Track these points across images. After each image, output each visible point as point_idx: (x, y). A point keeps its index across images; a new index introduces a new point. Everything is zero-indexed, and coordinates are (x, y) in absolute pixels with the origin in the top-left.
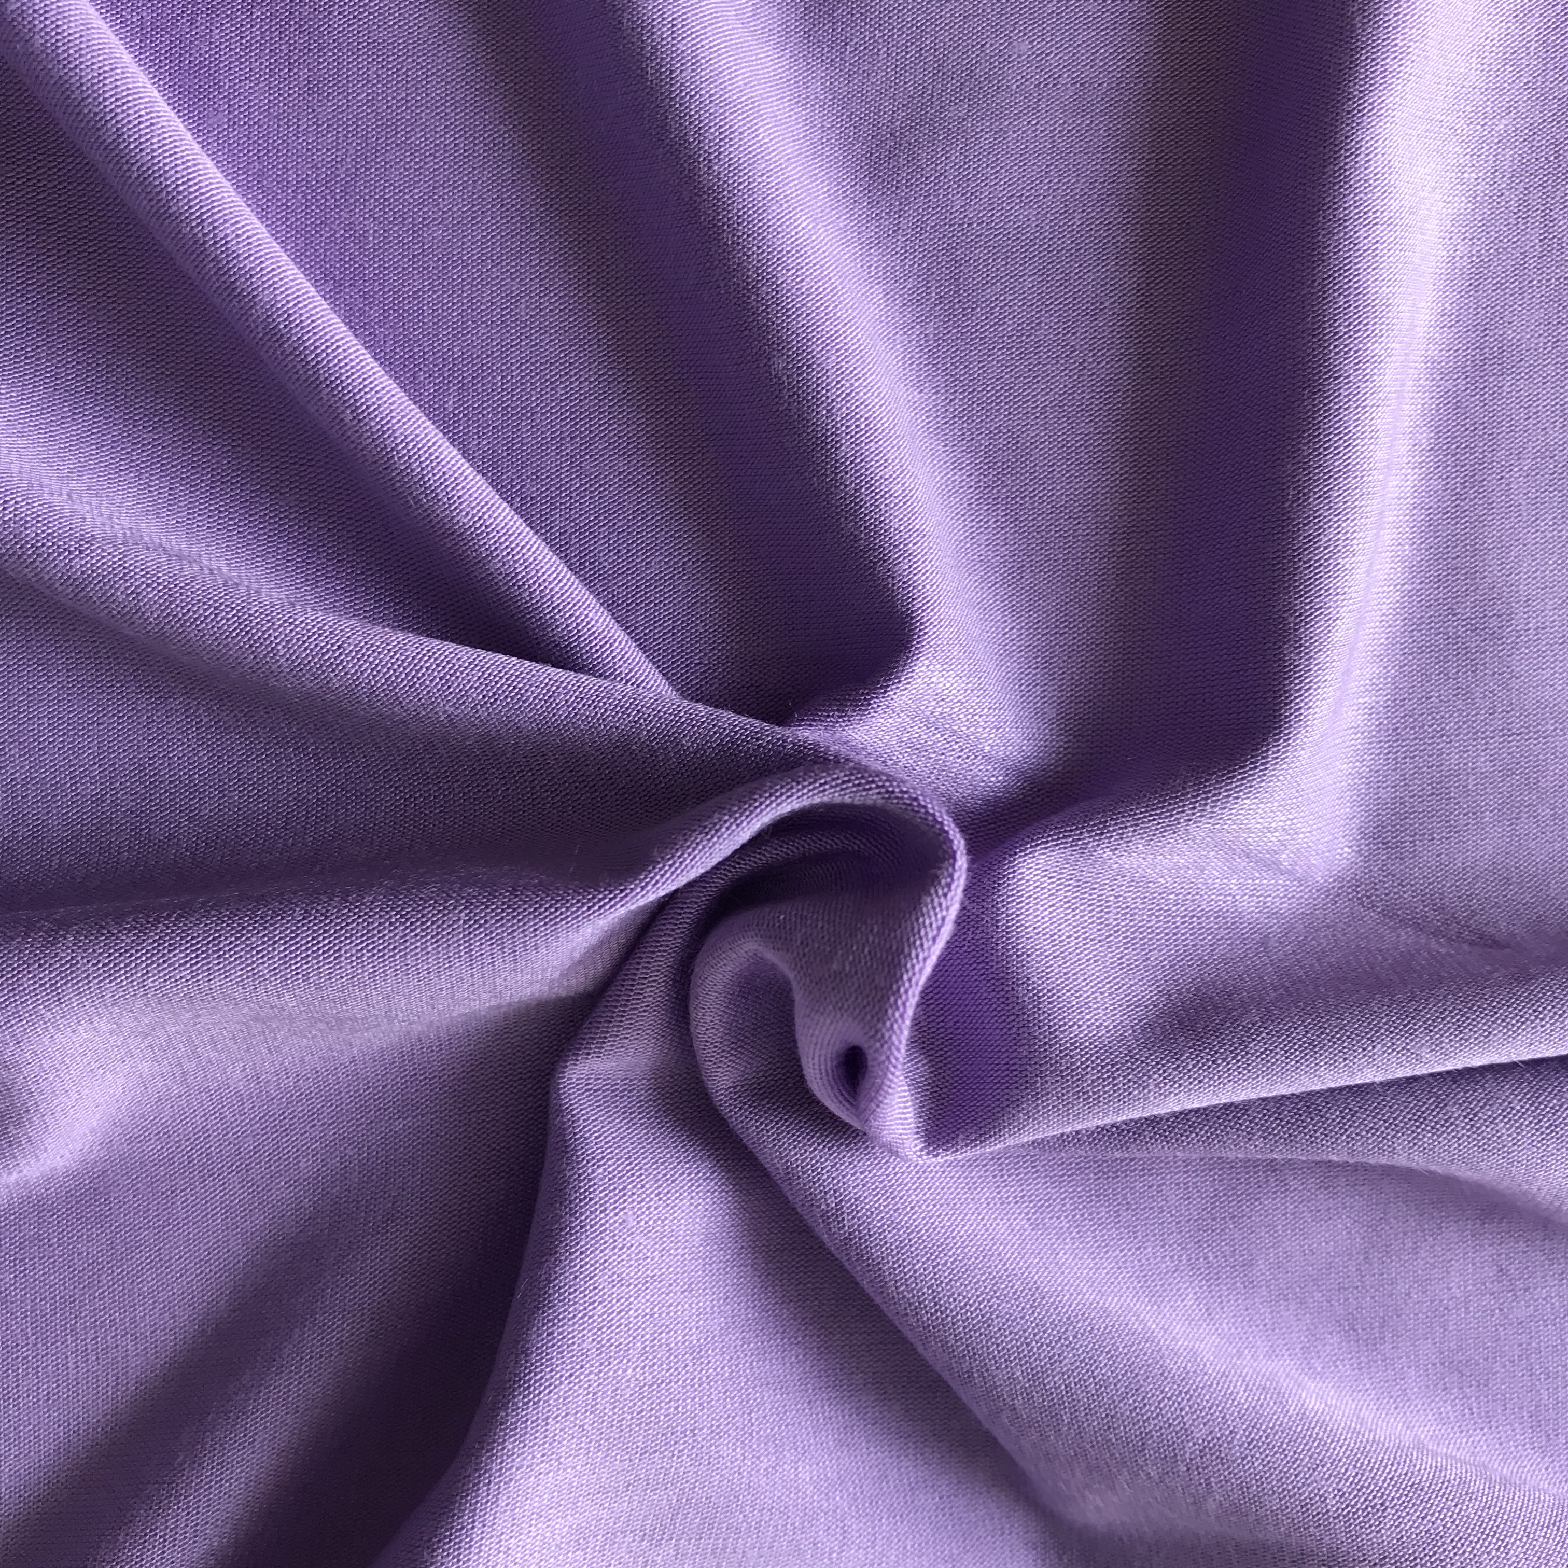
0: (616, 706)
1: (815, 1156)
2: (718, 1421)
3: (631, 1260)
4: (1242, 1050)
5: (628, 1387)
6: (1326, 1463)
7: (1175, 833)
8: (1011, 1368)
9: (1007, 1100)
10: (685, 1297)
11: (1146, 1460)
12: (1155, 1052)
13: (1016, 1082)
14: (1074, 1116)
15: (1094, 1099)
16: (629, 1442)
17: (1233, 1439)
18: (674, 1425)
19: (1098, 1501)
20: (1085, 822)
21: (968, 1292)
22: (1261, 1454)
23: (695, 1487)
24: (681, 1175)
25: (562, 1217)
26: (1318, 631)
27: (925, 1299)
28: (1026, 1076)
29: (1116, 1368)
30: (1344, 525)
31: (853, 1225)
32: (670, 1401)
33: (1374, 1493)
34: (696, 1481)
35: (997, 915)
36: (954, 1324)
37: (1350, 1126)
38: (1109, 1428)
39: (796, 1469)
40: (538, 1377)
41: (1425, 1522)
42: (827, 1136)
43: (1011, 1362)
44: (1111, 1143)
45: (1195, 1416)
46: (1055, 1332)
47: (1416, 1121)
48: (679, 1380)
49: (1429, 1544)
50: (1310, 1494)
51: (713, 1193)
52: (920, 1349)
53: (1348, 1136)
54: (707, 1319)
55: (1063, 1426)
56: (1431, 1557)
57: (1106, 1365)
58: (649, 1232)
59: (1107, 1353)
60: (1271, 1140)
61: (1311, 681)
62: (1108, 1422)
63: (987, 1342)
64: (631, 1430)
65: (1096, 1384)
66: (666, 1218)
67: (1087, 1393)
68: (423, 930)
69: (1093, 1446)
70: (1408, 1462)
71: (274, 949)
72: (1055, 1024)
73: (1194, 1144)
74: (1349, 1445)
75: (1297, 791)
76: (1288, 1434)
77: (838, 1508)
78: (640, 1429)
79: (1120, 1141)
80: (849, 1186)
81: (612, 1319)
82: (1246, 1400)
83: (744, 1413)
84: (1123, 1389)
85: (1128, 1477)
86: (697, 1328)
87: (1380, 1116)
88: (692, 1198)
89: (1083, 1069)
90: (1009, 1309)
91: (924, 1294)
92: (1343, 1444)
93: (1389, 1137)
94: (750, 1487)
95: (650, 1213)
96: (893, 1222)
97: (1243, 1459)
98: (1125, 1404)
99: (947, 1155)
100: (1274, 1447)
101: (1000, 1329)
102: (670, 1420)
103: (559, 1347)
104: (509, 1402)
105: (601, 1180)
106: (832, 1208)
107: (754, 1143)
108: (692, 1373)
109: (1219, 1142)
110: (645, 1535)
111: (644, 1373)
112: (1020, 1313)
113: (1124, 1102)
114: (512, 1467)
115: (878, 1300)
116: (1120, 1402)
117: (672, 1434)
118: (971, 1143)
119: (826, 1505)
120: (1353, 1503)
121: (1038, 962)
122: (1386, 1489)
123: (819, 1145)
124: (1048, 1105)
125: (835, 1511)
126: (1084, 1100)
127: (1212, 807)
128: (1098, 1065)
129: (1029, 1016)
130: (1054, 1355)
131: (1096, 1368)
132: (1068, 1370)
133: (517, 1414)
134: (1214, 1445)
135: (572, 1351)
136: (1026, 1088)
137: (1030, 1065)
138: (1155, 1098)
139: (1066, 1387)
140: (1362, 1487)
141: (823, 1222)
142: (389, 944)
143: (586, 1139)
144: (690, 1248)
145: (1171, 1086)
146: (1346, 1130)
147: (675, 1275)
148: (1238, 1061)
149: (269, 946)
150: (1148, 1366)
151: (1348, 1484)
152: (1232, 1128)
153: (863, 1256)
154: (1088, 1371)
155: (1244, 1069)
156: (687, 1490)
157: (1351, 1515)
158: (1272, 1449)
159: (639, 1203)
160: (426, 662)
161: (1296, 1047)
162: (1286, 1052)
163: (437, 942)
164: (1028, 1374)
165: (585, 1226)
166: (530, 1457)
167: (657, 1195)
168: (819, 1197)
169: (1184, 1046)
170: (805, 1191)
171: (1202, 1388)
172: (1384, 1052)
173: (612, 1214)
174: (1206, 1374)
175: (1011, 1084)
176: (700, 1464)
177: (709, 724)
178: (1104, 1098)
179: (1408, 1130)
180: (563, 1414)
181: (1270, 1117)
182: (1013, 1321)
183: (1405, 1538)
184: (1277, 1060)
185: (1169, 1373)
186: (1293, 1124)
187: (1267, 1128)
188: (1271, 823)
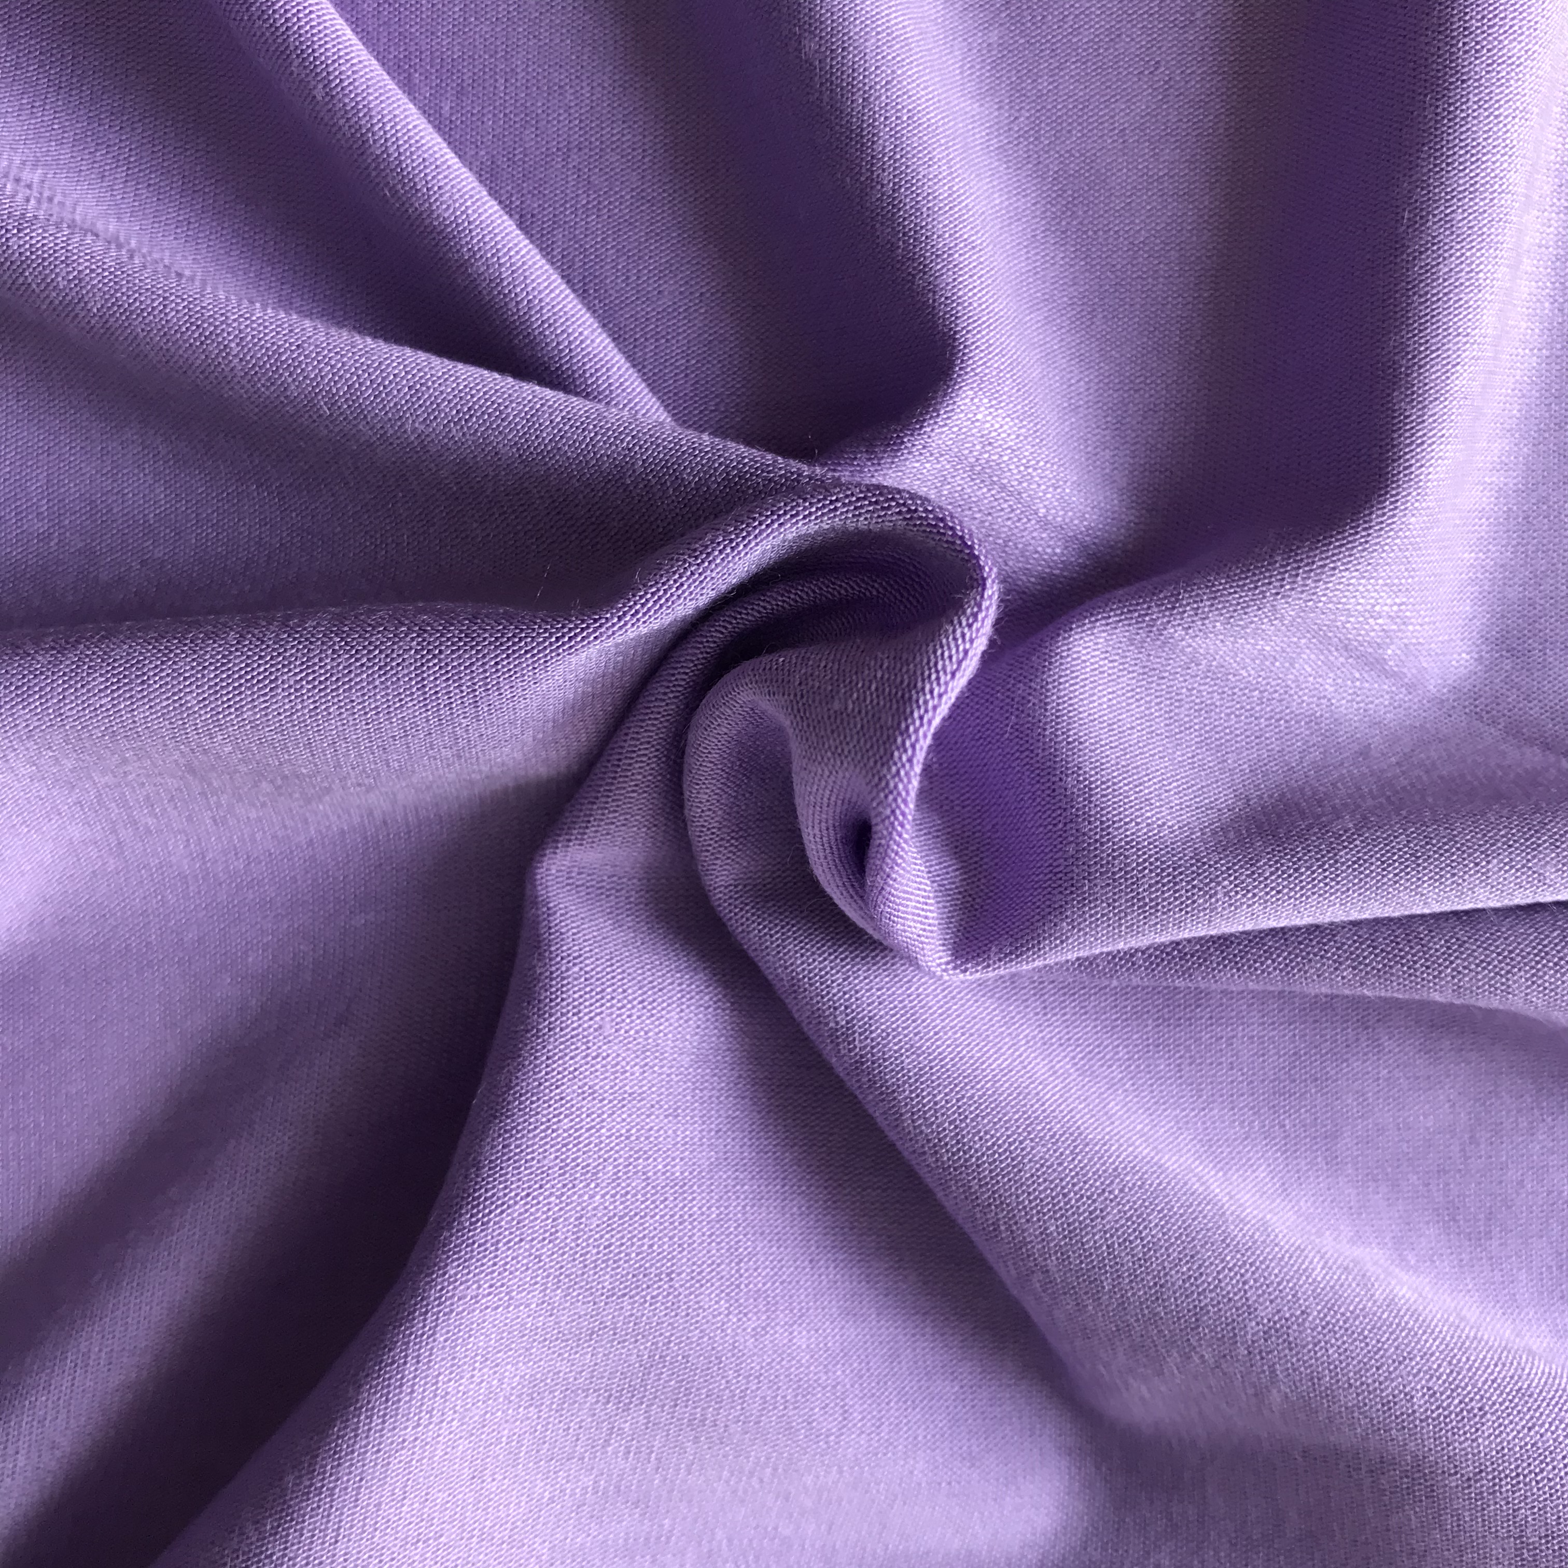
0: (608, 429)
1: (826, 967)
2: (699, 1266)
3: (607, 1071)
4: (1330, 859)
5: (595, 1215)
6: (1415, 1356)
7: (1259, 609)
8: (1045, 1222)
9: (1050, 906)
10: (670, 1122)
11: (1200, 1339)
12: (1227, 856)
13: (1060, 886)
14: (1127, 928)
15: (1151, 908)
16: (594, 1281)
17: (1304, 1320)
18: (647, 1265)
19: (1144, 1389)
20: (1154, 594)
21: (997, 1131)
22: (1337, 1340)
23: (670, 1342)
24: (670, 984)
25: (528, 1017)
26: (1433, 377)
27: (946, 1136)
28: (1072, 879)
29: (1169, 1230)
30: (1468, 254)
31: (865, 1047)
32: (644, 1237)
33: (1472, 1395)
34: (672, 1335)
35: (1047, 697)
36: (978, 1166)
37: (1457, 958)
38: (1157, 1299)
39: (791, 1333)
40: (489, 1194)
41: (1532, 1433)
42: (840, 946)
43: (1044, 1214)
44: (1171, 969)
45: (1260, 1292)
46: (1098, 1184)
47: (1536, 955)
48: (656, 1214)
49: (1535, 1459)
50: (1393, 1390)
51: (707, 1008)
52: (940, 1195)
53: (1453, 970)
54: (694, 1150)
55: (1104, 1294)
56: (1536, 1474)
57: (1156, 1225)
58: (629, 1043)
59: (1159, 1212)
60: (1361, 971)
61: (1424, 435)
62: (1156, 1292)
63: (1017, 1189)
64: (596, 1267)
65: (1144, 1246)
66: (650, 1030)
67: (1133, 1256)
68: (369, 660)
69: (1137, 1320)
70: (1515, 1364)
71: (203, 676)
72: (1108, 820)
73: (1269, 973)
74: (1444, 1339)
75: (1406, 570)
76: (1371, 1320)
77: (838, 1383)
78: (607, 1266)
79: (1182, 966)
80: (863, 1003)
81: (580, 1136)
82: (1323, 1278)
83: (731, 1261)
84: (1175, 1254)
85: (1179, 1360)
86: (682, 1159)
87: (1493, 948)
88: (682, 1011)
89: (1140, 872)
90: (1046, 1153)
91: (944, 1129)
92: (1437, 1337)
93: (1503, 972)
94: (735, 1348)
95: (632, 1022)
96: (912, 1046)
97: (1315, 1345)
98: (1178, 1272)
99: (977, 971)
100: (1353, 1332)
101: (1032, 1176)
102: (643, 1259)
103: (515, 1162)
104: (454, 1220)
105: (576, 979)
106: (842, 1027)
107: (756, 950)
108: (671, 1209)
109: (1299, 971)
110: (610, 1396)
111: (615, 1201)
112: (1057, 1158)
113: (1187, 913)
114: (453, 1296)
115: (892, 1135)
116: (1171, 1269)
117: (645, 1276)
118: (1005, 957)
119: (824, 1378)
120: (1445, 1404)
121: (1091, 751)
122: (1486, 1392)
123: (830, 954)
124: (1097, 913)
125: (834, 1387)
126: (1139, 908)
127: (1304, 579)
128: (1157, 867)
129: (1078, 809)
130: (1096, 1209)
131: (1145, 1228)
132: (1111, 1228)
133: (463, 1235)
134: (1282, 1326)
135: (531, 1167)
136: (1072, 893)
137: (1078, 866)
138: (1224, 909)
139: (1108, 1247)
140: (1457, 1387)
141: (832, 1042)
142: (332, 675)
143: (562, 934)
144: (678, 1068)
145: (1244, 895)
146: (1452, 963)
147: (659, 1095)
148: (1325, 871)
149: (198, 672)
150: (1208, 1230)
151: (1440, 1382)
152: (1315, 955)
153: (875, 1083)
154: (1135, 1230)
155: (1332, 880)
156: (660, 1344)
157: (1442, 1418)
158: (1350, 1336)
159: (619, 1009)
160: (394, 368)
161: (1396, 857)
162: (1383, 863)
163: (384, 674)
164: (1064, 1230)
165: (554, 1028)
166: (475, 1286)
167: (640, 1002)
168: (827, 1013)
169: (1262, 851)
170: (813, 1005)
171: (1271, 1260)
172: (1501, 869)
173: (586, 1018)
174: (1276, 1245)
175: (1054, 888)
176: (676, 1315)
177: (714, 454)
178: (1163, 907)
179: (1526, 964)
180: (517, 1239)
181: (1361, 944)
182: (1048, 1167)
183: (1506, 1450)
184: (1372, 872)
185: (1232, 1240)
186: (1388, 953)
187: (1358, 956)
188: (1374, 606)
